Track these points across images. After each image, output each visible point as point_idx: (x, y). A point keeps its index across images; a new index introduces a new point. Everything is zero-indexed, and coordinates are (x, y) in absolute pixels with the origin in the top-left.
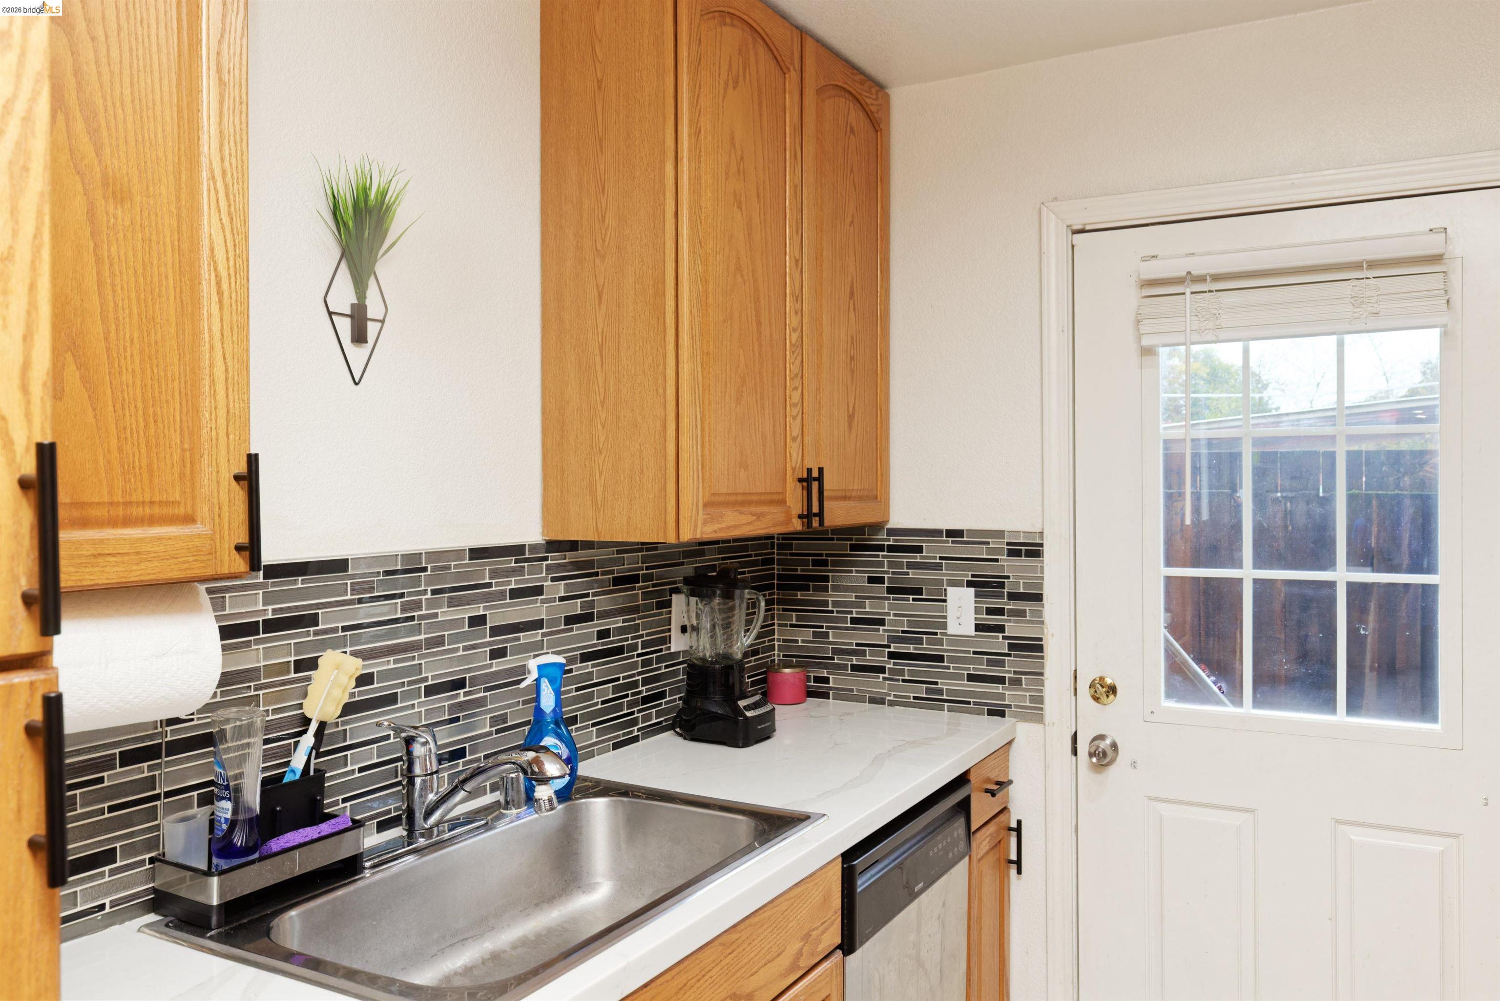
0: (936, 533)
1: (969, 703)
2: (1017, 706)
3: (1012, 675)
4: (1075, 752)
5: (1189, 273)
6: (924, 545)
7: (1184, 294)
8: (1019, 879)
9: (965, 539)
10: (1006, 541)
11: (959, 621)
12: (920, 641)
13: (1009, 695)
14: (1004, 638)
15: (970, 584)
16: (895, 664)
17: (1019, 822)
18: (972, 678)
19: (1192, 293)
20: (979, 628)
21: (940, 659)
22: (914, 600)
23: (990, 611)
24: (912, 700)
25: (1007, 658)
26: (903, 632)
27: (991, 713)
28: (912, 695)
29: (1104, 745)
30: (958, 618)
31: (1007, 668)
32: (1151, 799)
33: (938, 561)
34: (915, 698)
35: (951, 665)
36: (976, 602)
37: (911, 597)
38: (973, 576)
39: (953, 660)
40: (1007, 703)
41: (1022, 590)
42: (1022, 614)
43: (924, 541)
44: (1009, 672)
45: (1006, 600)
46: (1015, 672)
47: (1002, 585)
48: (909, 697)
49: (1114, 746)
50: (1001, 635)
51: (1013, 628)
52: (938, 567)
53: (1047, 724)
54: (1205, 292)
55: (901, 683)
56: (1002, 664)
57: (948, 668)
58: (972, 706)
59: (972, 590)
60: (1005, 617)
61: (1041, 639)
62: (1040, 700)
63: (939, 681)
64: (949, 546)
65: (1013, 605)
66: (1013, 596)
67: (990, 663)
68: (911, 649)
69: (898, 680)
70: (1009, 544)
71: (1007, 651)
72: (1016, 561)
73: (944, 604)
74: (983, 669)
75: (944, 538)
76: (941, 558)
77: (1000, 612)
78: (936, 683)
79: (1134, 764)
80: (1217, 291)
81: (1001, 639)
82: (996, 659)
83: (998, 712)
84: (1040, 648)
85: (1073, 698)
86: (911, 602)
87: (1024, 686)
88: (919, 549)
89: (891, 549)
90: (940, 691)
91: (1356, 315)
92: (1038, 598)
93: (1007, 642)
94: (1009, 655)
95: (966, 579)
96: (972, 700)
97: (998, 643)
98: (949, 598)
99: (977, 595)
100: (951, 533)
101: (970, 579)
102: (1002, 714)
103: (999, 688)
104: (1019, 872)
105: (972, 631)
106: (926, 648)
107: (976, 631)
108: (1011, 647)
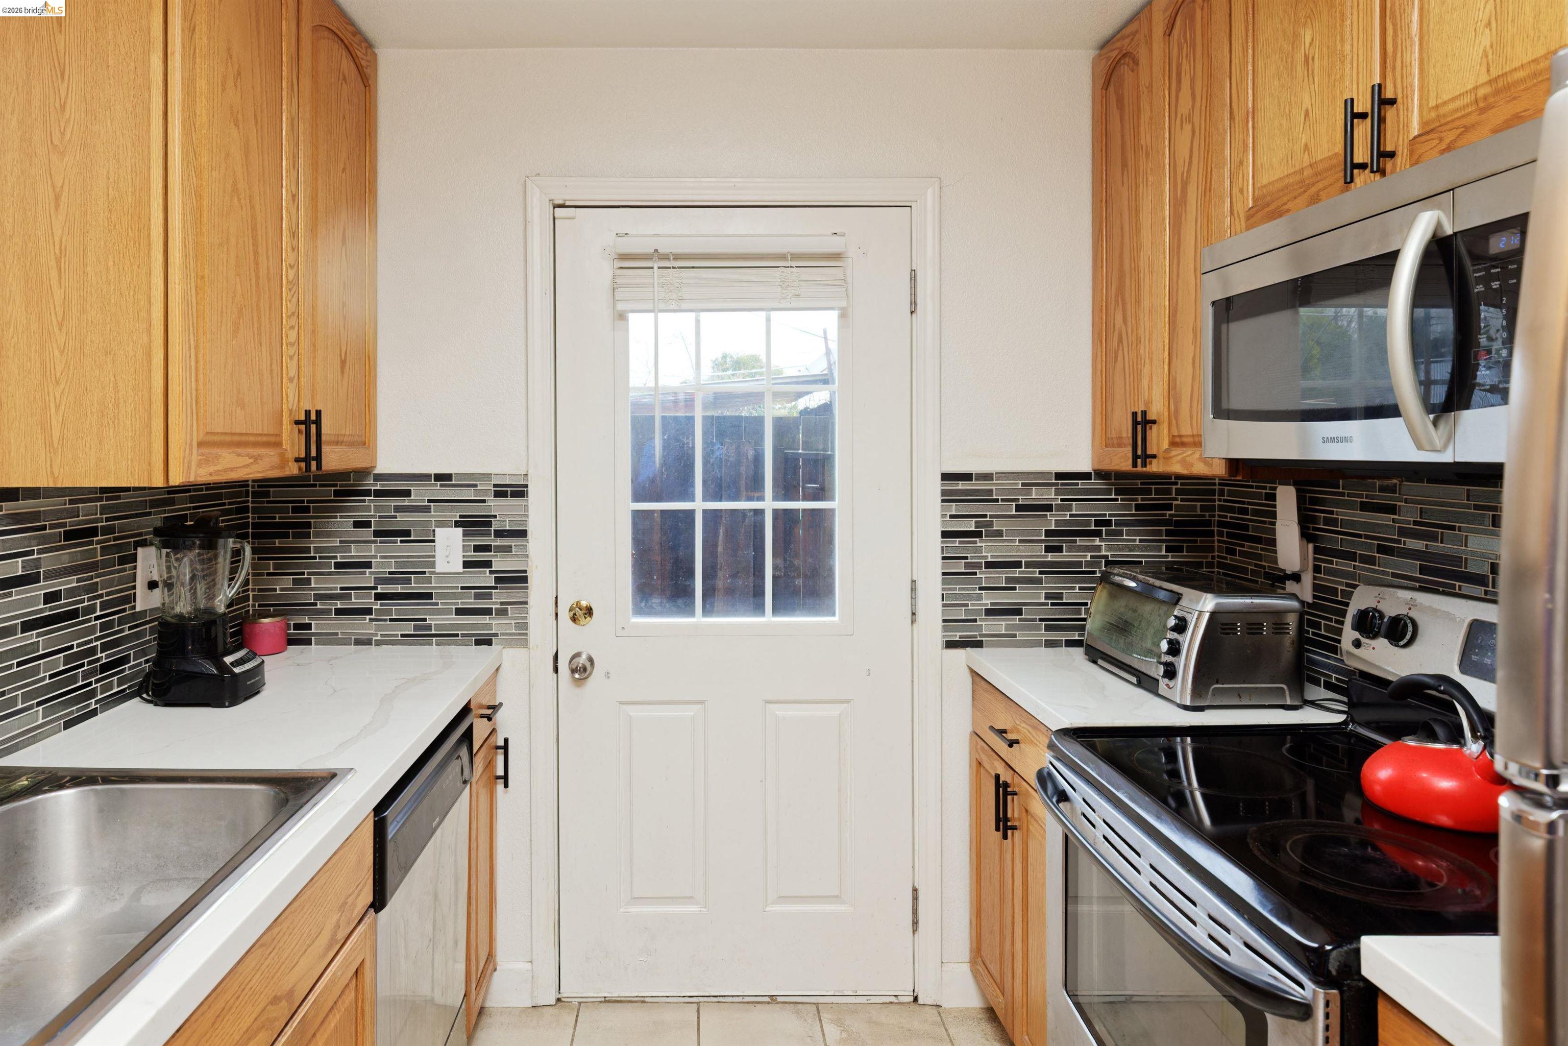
0: (425, 477)
1: (457, 635)
2: (503, 634)
3: (498, 606)
4: (556, 670)
5: (656, 250)
6: (412, 489)
7: (652, 268)
8: (506, 792)
9: (453, 482)
10: (493, 483)
11: (448, 559)
12: (408, 581)
13: (495, 624)
14: (491, 572)
15: (457, 524)
16: (382, 605)
17: (506, 740)
18: (460, 612)
19: (659, 268)
20: (467, 564)
21: (429, 596)
22: (402, 542)
23: (477, 548)
24: (400, 638)
25: (493, 591)
26: (390, 573)
27: (478, 643)
28: (400, 633)
29: (583, 660)
30: (447, 557)
31: (494, 600)
32: (622, 703)
33: (426, 504)
34: (402, 636)
35: (440, 601)
36: (464, 541)
37: (399, 539)
38: (461, 516)
39: (441, 596)
40: (493, 632)
41: (508, 528)
42: (508, 549)
43: (412, 485)
44: (496, 603)
45: (493, 538)
46: (502, 603)
47: (489, 524)
48: (397, 635)
49: (591, 660)
50: (488, 570)
51: (501, 563)
52: (427, 509)
53: (531, 648)
54: (670, 268)
55: (388, 623)
56: (489, 596)
57: (437, 604)
58: (460, 638)
59: (460, 530)
60: (492, 553)
61: (525, 571)
62: (525, 626)
63: (427, 617)
64: (438, 491)
65: (499, 542)
66: (499, 534)
67: (477, 596)
68: (399, 589)
69: (386, 620)
70: (495, 486)
71: (493, 585)
72: (502, 501)
73: (433, 544)
74: (470, 602)
75: (433, 482)
76: (429, 501)
77: (487, 548)
78: (425, 620)
79: (608, 675)
80: (679, 268)
81: (488, 574)
82: (482, 592)
83: (484, 641)
84: (525, 580)
85: (555, 622)
86: (399, 544)
87: (510, 615)
88: (407, 493)
89: (378, 493)
90: (429, 627)
91: (783, 296)
92: (523, 534)
93: (494, 576)
94: (496, 588)
95: (454, 520)
96: (460, 633)
97: (485, 578)
98: (437, 539)
99: (465, 534)
100: (439, 477)
101: (458, 519)
102: (489, 643)
103: (486, 619)
104: (506, 786)
105: (460, 569)
106: (415, 586)
107: (464, 567)
108: (498, 580)
